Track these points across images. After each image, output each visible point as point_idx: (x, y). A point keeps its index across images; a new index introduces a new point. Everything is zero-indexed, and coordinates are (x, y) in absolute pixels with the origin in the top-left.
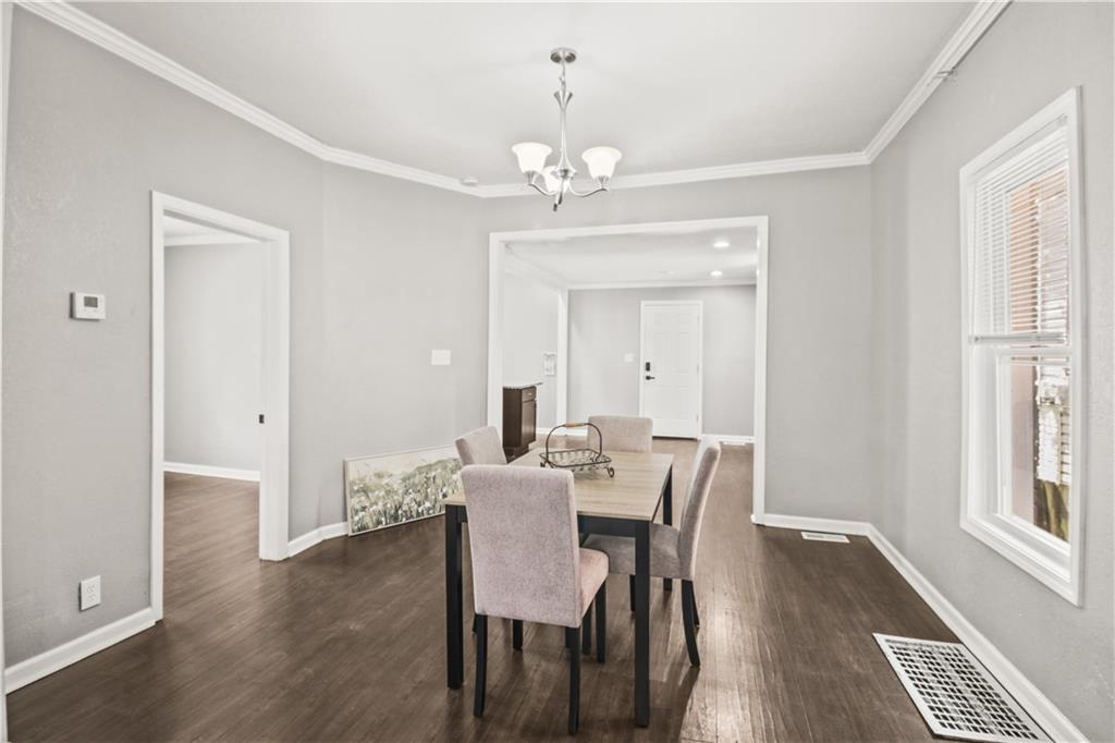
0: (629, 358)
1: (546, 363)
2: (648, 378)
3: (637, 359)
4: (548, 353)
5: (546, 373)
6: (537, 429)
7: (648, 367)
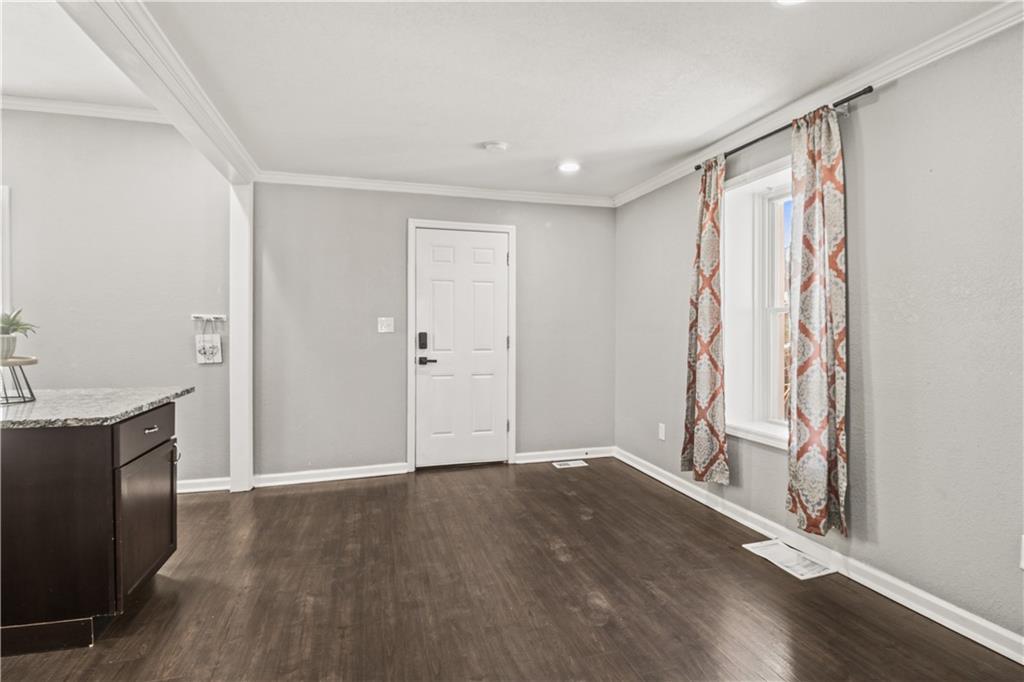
0: (385, 325)
1: (199, 337)
2: (423, 361)
3: (402, 326)
4: (206, 316)
5: (201, 359)
6: (179, 482)
7: (423, 340)
